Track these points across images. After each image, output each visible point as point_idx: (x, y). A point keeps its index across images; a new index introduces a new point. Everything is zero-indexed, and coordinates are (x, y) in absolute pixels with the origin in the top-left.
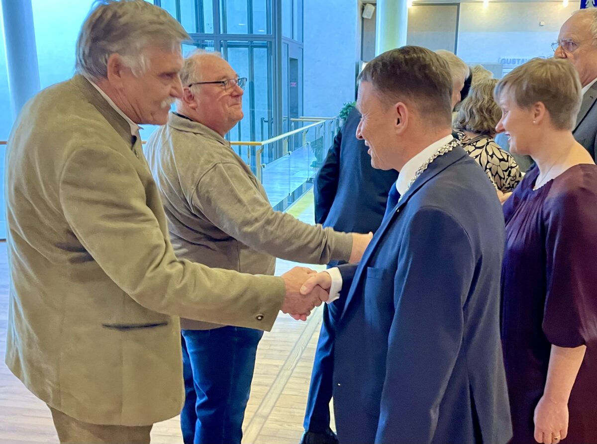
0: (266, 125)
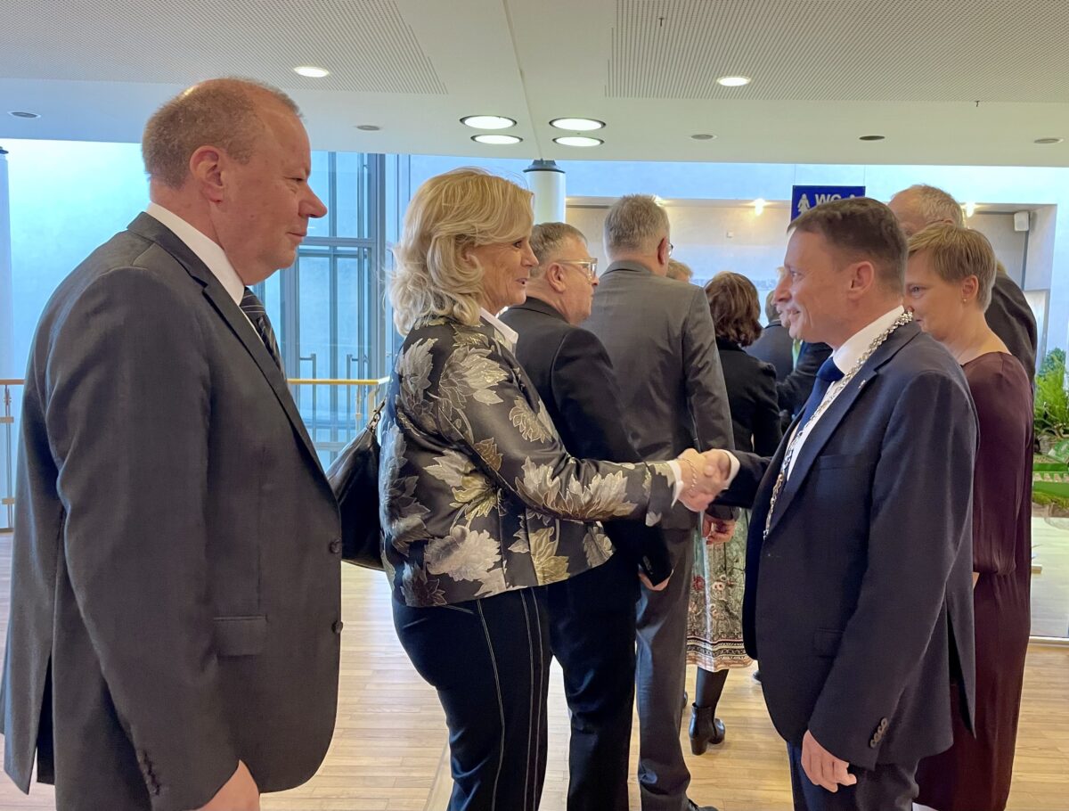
0: (355, 365)
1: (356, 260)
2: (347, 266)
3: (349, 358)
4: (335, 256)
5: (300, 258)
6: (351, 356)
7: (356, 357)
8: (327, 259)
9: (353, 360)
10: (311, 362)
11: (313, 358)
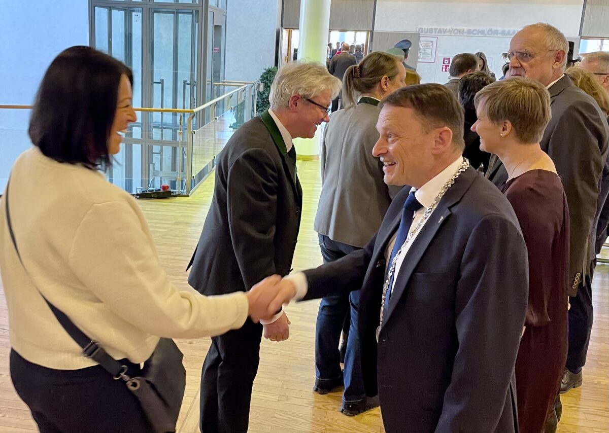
0: (188, 87)
1: (191, 15)
2: (186, 20)
3: (185, 82)
4: (176, 14)
5: (155, 14)
6: (186, 81)
7: (189, 83)
8: (173, 15)
9: (188, 84)
10: (161, 84)
11: (162, 82)
